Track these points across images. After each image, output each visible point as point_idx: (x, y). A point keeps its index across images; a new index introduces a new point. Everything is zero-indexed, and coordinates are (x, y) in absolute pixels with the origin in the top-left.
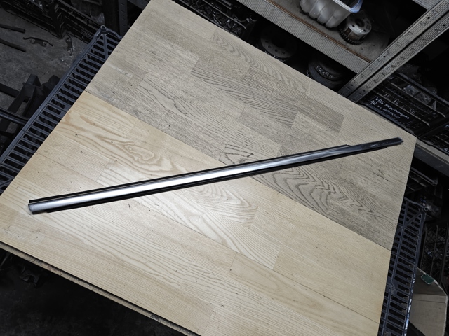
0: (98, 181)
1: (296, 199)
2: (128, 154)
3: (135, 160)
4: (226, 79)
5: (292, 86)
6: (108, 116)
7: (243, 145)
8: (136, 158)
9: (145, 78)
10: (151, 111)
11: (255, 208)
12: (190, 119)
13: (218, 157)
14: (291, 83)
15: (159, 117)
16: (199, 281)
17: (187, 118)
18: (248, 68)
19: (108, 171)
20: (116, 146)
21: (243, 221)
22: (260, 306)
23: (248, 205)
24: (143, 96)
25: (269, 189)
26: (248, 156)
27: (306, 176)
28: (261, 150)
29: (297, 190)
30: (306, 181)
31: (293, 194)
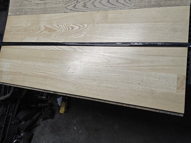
1: (109, 9)
2: (28, 32)
6: (18, 21)
8: (31, 32)
10: (31, 9)
11: (87, 26)
13: (63, 11)
15: (34, 9)
17: (45, 2)
20: (23, 31)
21: (82, 35)
22: (100, 73)
23: (82, 26)
26: (77, 2)
29: (109, 4)
31: (107, 7)
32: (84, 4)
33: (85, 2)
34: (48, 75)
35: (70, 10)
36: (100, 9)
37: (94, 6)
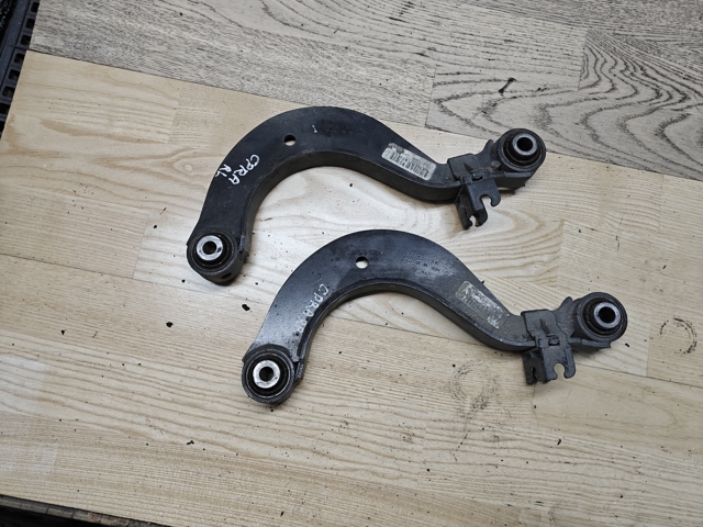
0: (137, 275)
1: (666, 167)
2: (187, 184)
6: (107, 100)
7: (481, 61)
10: (212, 51)
11: (557, 225)
12: (316, 38)
13: (421, 117)
15: (235, 59)
16: (461, 456)
17: (310, 37)
19: (153, 244)
20: (151, 173)
21: (533, 270)
23: (537, 224)
24: (176, 14)
25: (582, 162)
26: (501, 91)
27: (677, 97)
28: (533, 62)
29: (662, 142)
30: (682, 110)
31: (652, 155)
32: (538, 113)
33: (547, 105)
34: (338, 464)
35: (461, 123)
36: (623, 156)
37: (589, 132)
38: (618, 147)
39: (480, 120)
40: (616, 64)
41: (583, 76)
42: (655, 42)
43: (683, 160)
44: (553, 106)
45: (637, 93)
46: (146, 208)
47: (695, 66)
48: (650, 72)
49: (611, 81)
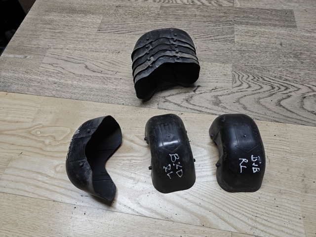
2: (36, 140)
3: (46, 145)
4: (138, 24)
5: (215, 5)
6: (8, 106)
8: (47, 141)
9: (47, 54)
10: (60, 84)
12: (108, 76)
13: (156, 104)
14: (213, 2)
15: (70, 86)
17: (104, 75)
18: (160, 6)
20: (19, 136)
24: (47, 71)
26: (195, 91)
27: (283, 88)
28: (209, 78)
29: (280, 108)
30: (287, 93)
31: (277, 115)
32: (214, 99)
33: (218, 96)
35: (175, 106)
36: (261, 116)
37: (241, 106)
38: (258, 112)
39: (185, 104)
40: (249, 76)
41: (234, 82)
42: (266, 67)
43: (294, 116)
44: (221, 96)
45: (262, 88)
46: (13, 153)
47: (288, 75)
48: (266, 79)
49: (248, 84)
